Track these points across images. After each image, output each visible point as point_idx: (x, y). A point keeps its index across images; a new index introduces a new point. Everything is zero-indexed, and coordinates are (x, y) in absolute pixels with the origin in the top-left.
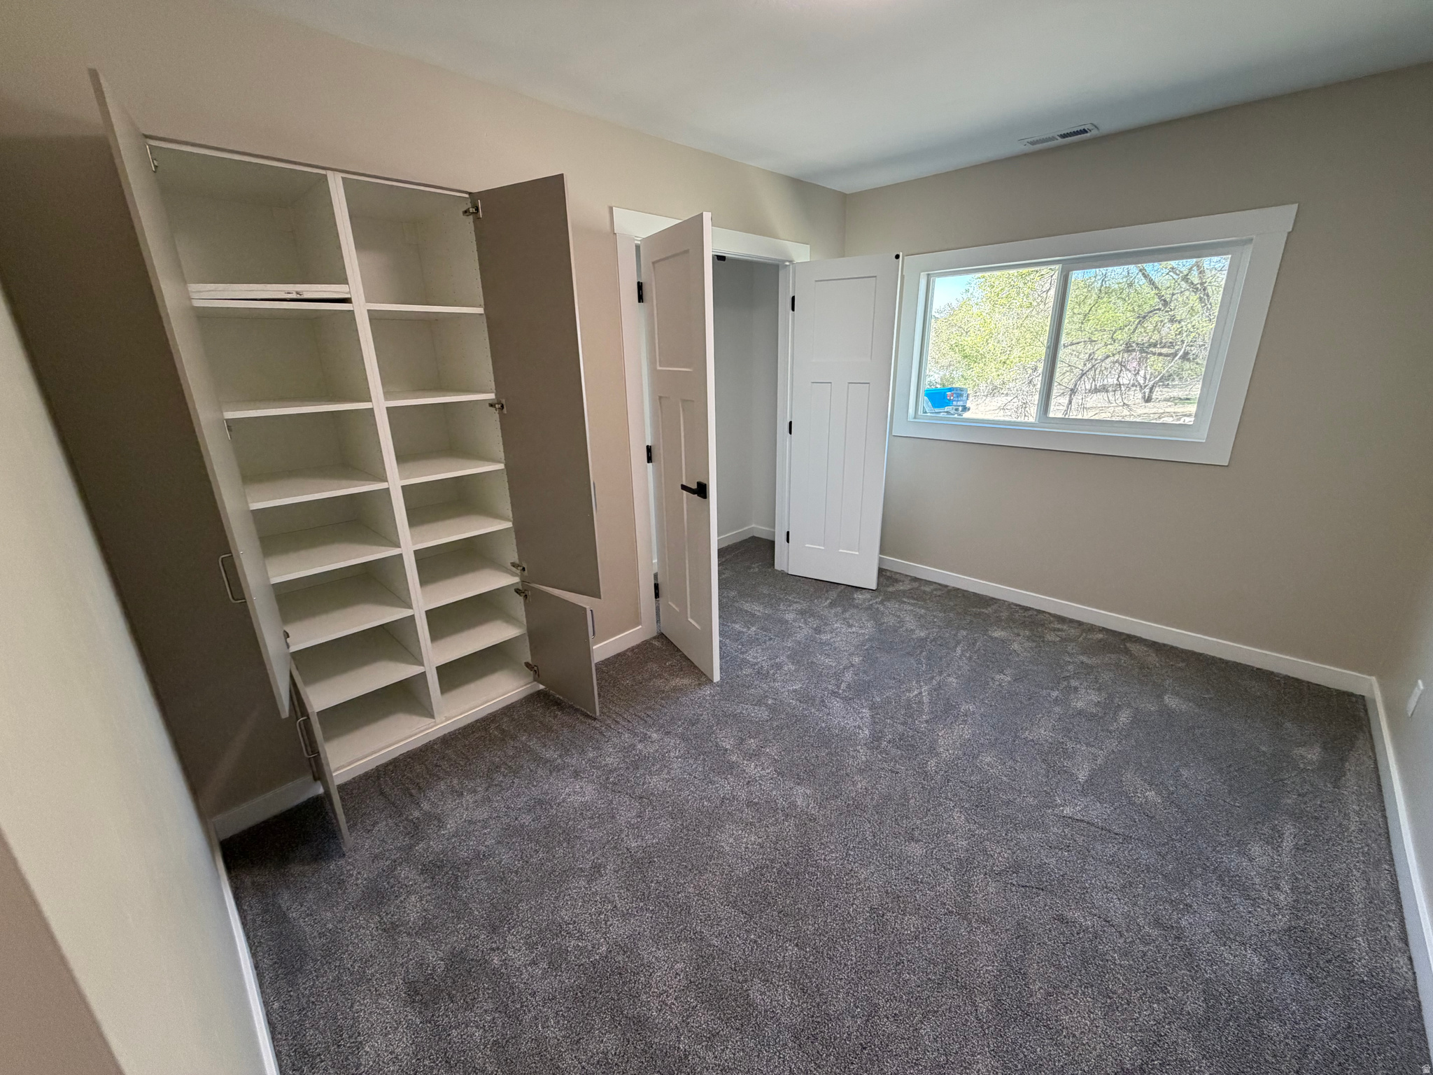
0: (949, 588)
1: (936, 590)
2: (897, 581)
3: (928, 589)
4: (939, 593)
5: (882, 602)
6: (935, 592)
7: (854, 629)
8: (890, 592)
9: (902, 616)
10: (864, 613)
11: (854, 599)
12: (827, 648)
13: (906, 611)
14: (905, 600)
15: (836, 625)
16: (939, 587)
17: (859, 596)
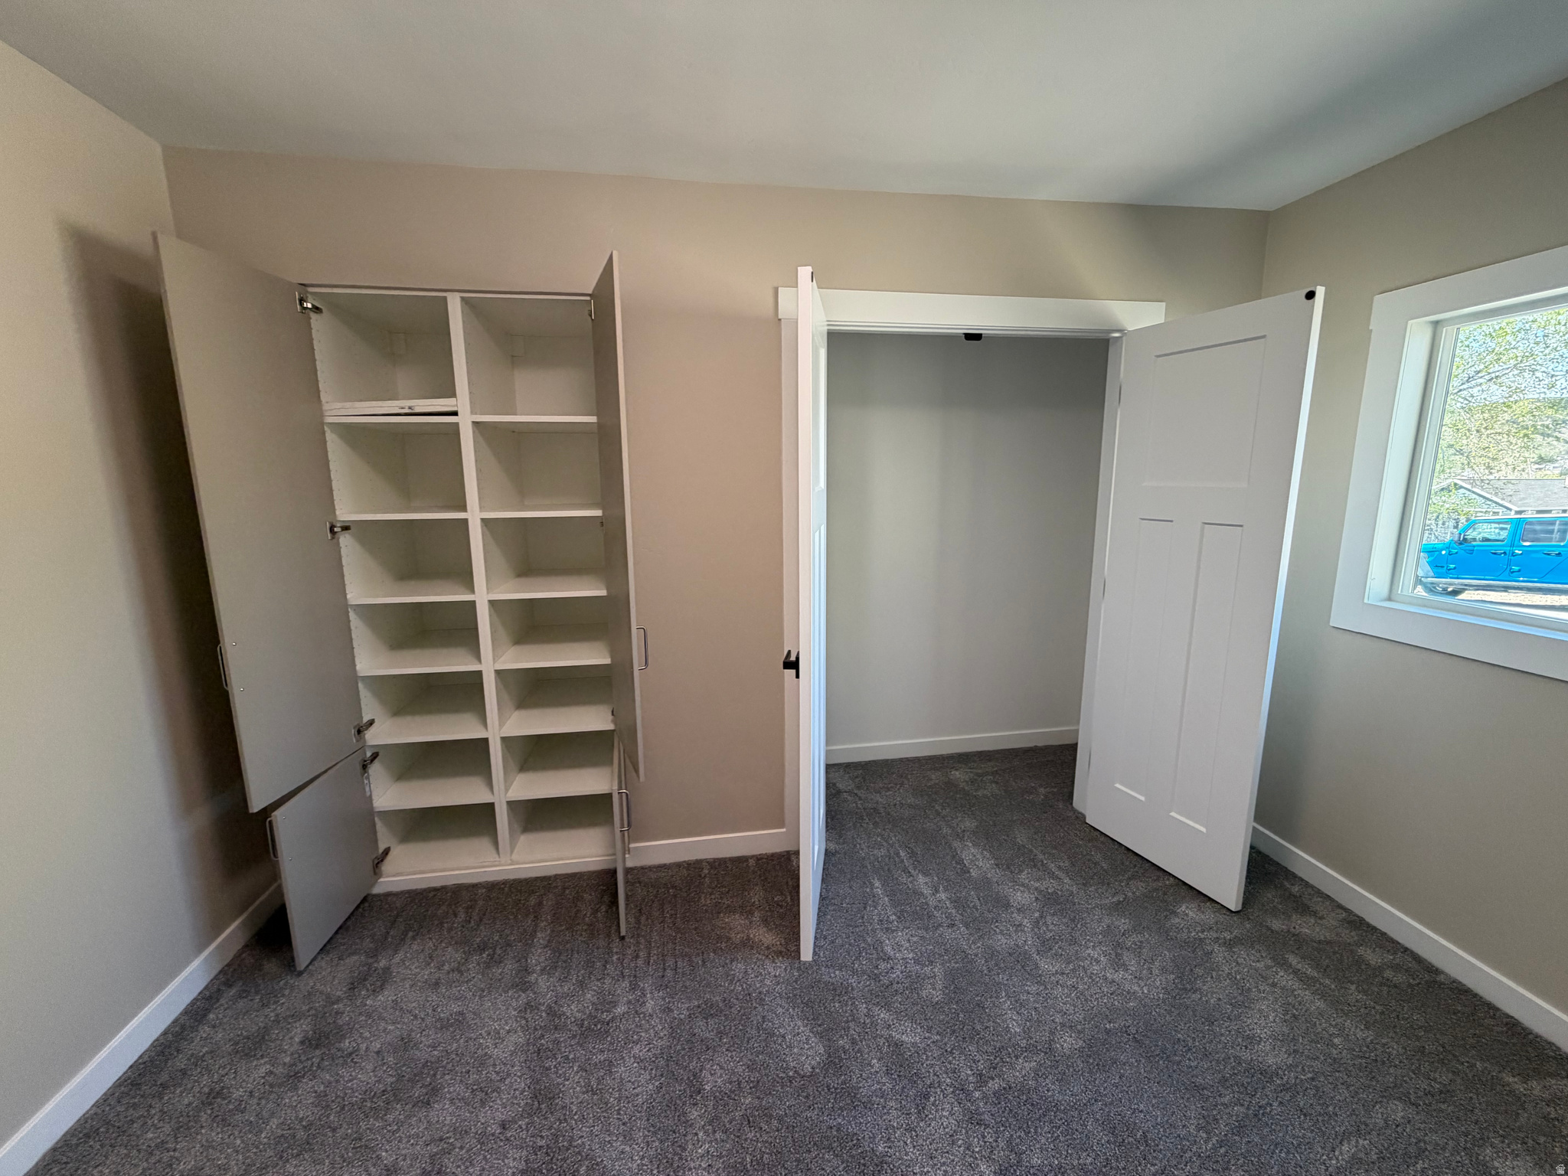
0: (1441, 978)
1: (1396, 968)
2: (1304, 910)
3: (1372, 957)
4: (1400, 978)
5: (1230, 944)
6: (1388, 974)
7: (1119, 976)
8: (1269, 928)
9: (1254, 994)
10: (1169, 950)
11: (1174, 913)
12: (1034, 989)
13: (1274, 985)
14: (1293, 960)
15: (1089, 951)
16: (1413, 965)
17: (1189, 911)
